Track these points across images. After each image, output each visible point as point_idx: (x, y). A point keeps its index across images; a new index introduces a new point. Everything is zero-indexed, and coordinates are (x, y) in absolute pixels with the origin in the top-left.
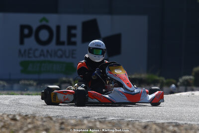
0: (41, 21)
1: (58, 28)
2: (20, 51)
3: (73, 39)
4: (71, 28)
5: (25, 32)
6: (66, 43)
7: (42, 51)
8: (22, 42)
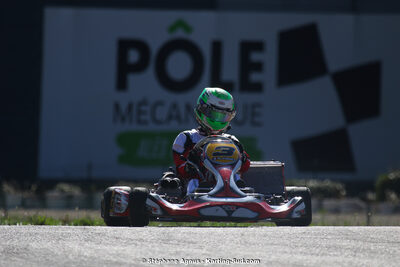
0: (172, 29)
1: (217, 47)
2: (117, 107)
3: (255, 77)
4: (249, 47)
5: (131, 58)
6: (237, 87)
7: (175, 106)
8: (122, 84)
